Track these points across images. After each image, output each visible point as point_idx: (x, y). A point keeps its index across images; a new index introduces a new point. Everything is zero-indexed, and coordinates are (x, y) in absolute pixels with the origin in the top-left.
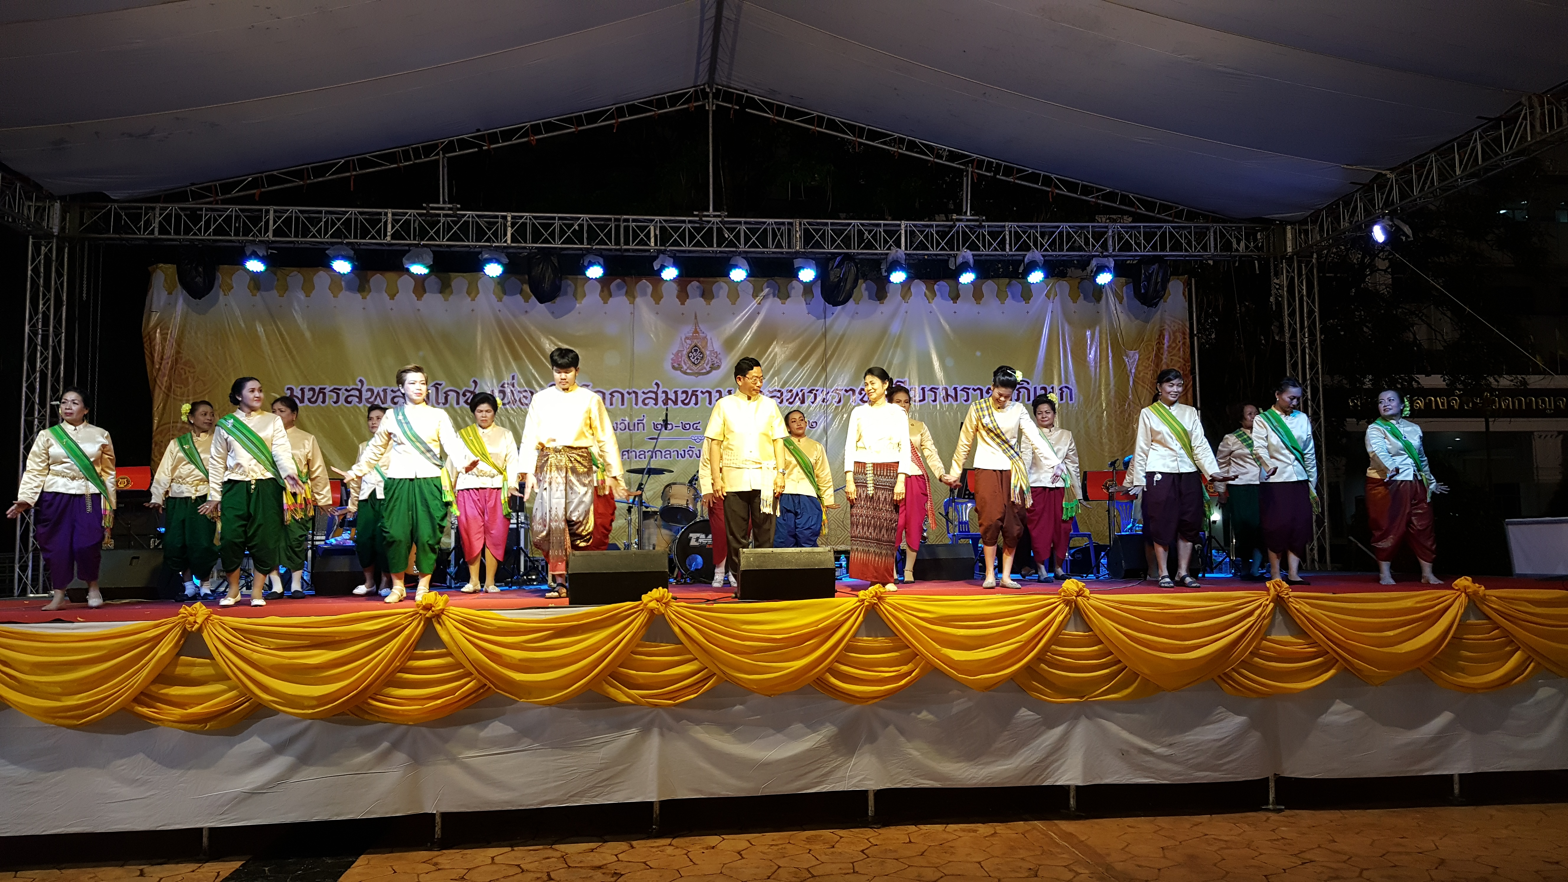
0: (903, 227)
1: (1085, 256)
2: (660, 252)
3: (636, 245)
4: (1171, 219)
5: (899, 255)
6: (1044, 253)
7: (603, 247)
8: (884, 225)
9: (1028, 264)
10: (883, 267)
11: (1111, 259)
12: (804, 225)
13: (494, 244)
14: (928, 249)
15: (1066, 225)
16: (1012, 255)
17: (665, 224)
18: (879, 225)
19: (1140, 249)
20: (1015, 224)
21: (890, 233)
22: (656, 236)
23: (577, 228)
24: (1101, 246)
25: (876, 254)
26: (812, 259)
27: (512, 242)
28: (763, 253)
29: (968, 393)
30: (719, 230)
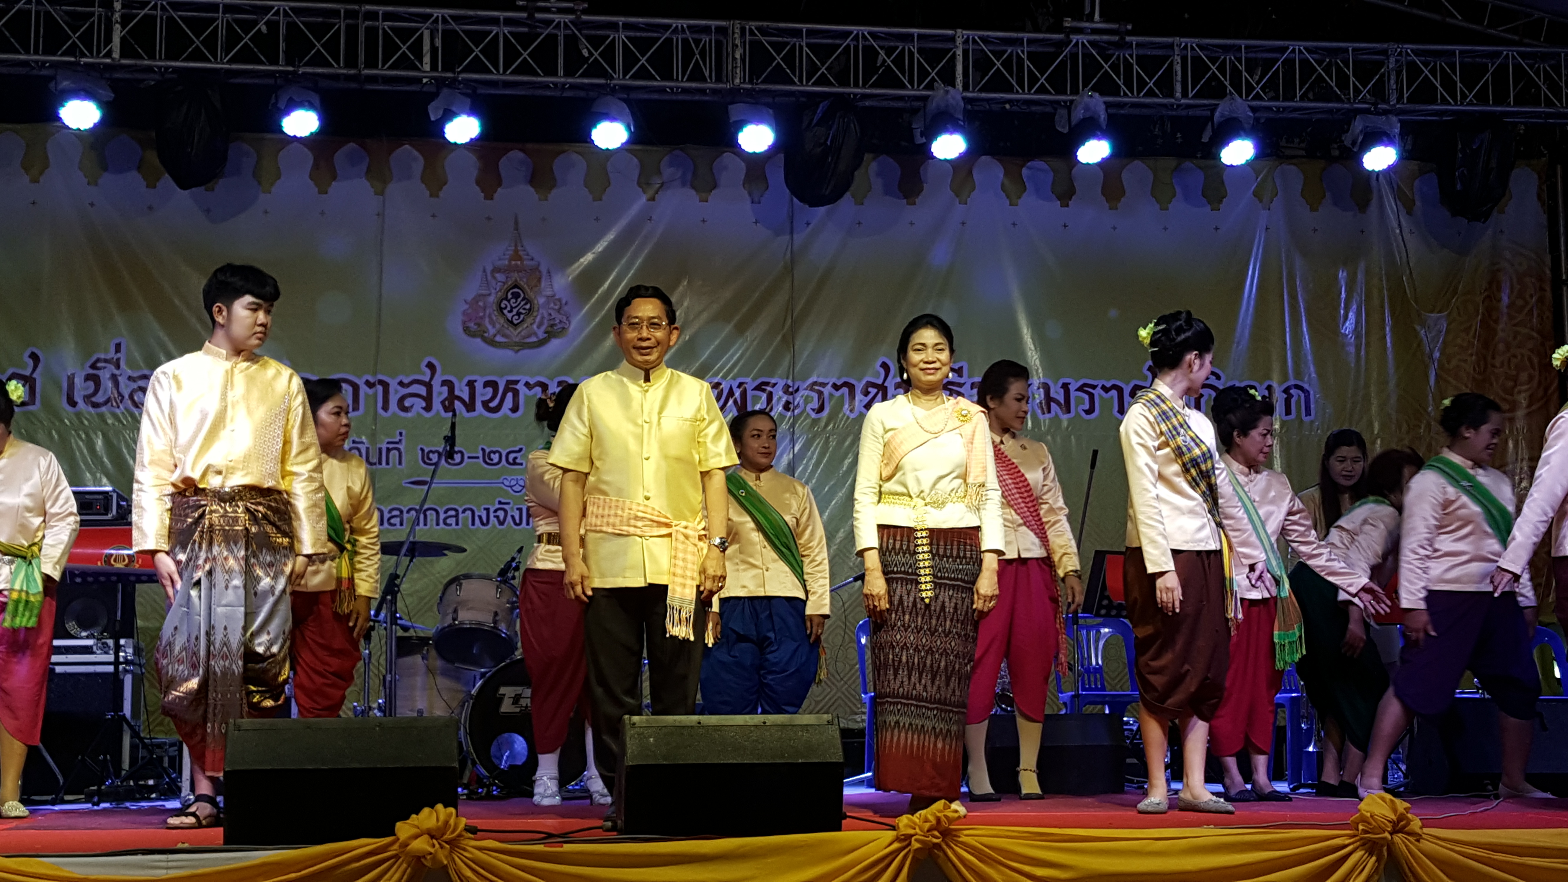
0: (959, 41)
1: (1338, 110)
2: (440, 83)
3: (391, 68)
4: (1516, 38)
5: (951, 101)
6: (1254, 103)
7: (320, 70)
8: (921, 37)
9: (1221, 124)
10: (918, 126)
11: (1394, 119)
12: (752, 33)
13: (84, 60)
14: (1010, 89)
15: (1300, 45)
16: (1188, 106)
17: (454, 26)
18: (909, 38)
19: (1454, 98)
20: (1192, 42)
21: (933, 56)
22: (434, 50)
23: (264, 29)
24: (1373, 92)
25: (901, 98)
26: (768, 105)
27: (123, 55)
28: (662, 90)
29: (1091, 397)
30: (572, 42)
